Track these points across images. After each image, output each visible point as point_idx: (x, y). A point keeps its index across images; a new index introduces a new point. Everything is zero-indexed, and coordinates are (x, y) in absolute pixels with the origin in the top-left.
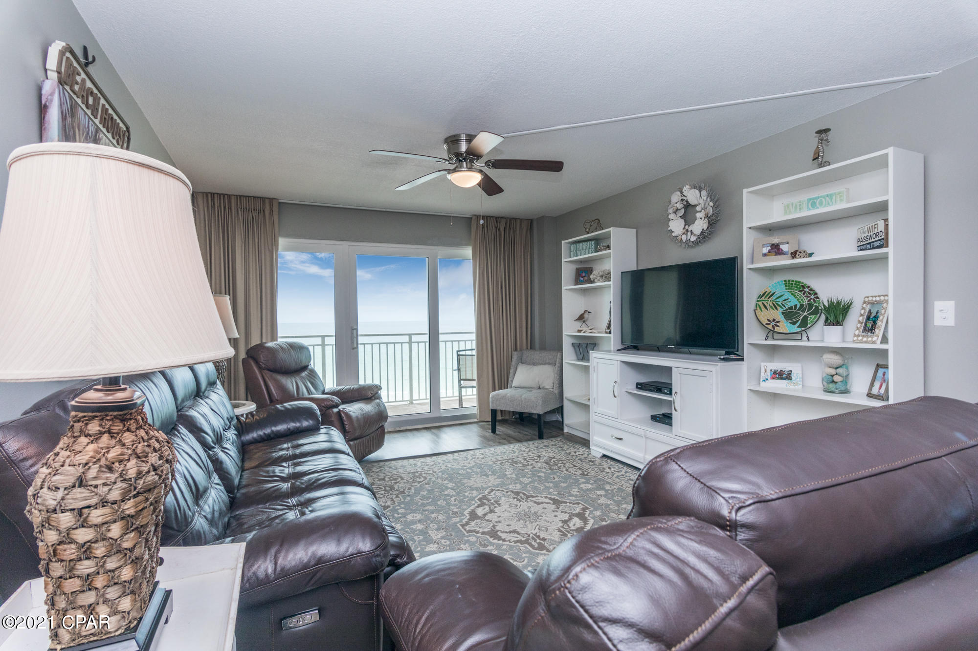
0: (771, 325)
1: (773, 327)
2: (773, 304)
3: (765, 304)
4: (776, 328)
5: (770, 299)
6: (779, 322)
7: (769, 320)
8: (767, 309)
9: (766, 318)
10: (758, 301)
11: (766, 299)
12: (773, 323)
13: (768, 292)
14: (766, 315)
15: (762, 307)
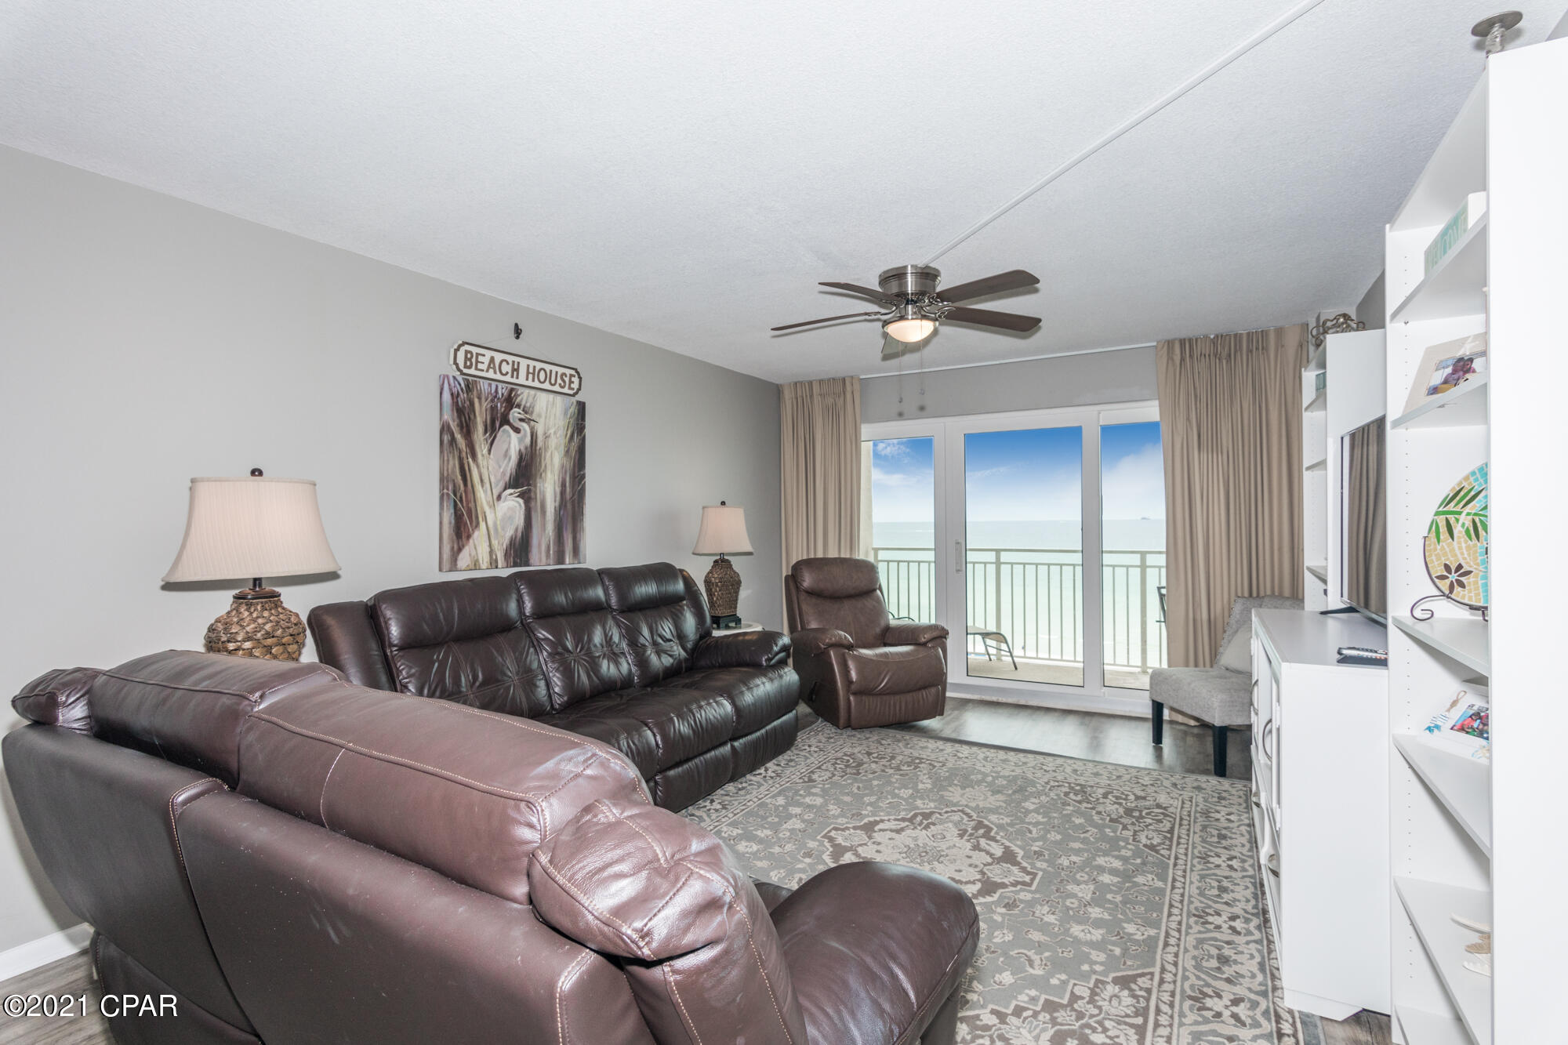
0: (1448, 582)
1: (1451, 588)
2: (1474, 522)
3: (1452, 521)
4: (1457, 589)
5: (1468, 509)
6: (1468, 573)
7: (1447, 568)
8: (1452, 536)
9: (1443, 560)
10: (1437, 514)
11: (1458, 509)
12: (1453, 577)
13: (1468, 487)
14: (1445, 554)
15: (1443, 529)
